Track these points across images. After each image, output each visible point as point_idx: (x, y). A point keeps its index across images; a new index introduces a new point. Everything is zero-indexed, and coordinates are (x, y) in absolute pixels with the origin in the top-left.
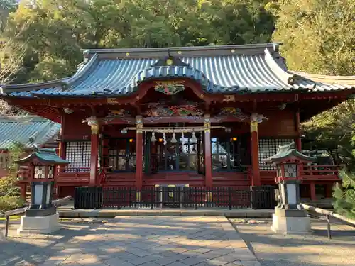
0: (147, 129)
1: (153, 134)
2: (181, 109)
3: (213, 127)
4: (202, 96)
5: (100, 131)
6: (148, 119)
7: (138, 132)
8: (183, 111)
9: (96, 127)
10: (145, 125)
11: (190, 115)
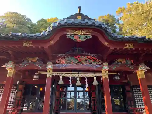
0: (56, 74)
1: (61, 78)
2: (84, 58)
3: (111, 74)
4: (106, 43)
5: (16, 74)
6: (56, 65)
7: (48, 76)
8: (86, 60)
9: (12, 71)
10: (54, 70)
11: (91, 63)
